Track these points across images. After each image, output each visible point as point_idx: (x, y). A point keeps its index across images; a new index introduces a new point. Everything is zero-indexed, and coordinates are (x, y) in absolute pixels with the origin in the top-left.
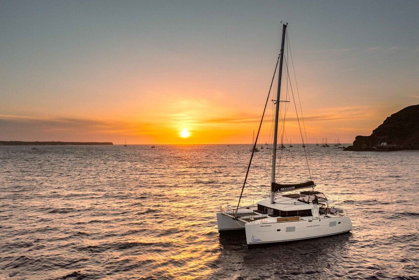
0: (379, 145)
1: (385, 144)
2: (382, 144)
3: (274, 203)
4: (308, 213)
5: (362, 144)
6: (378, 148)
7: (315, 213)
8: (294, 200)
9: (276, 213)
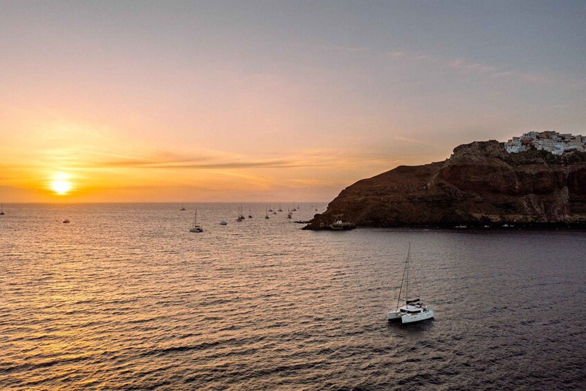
0: (334, 224)
1: (340, 222)
2: (337, 222)
3: (407, 308)
4: (419, 312)
6: (334, 226)
7: (422, 311)
8: (414, 307)
9: (409, 312)
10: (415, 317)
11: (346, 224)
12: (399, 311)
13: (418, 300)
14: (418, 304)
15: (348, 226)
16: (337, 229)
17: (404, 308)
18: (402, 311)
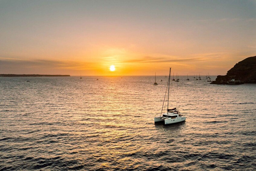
0: (230, 81)
1: (234, 80)
2: (232, 80)
3: (168, 114)
4: (176, 116)
5: (220, 81)
6: (230, 82)
7: (178, 116)
8: (172, 113)
9: (169, 117)
10: (174, 120)
11: (237, 81)
12: (162, 116)
13: (175, 109)
14: (176, 111)
15: (238, 82)
16: (232, 84)
17: (166, 114)
18: (164, 116)
